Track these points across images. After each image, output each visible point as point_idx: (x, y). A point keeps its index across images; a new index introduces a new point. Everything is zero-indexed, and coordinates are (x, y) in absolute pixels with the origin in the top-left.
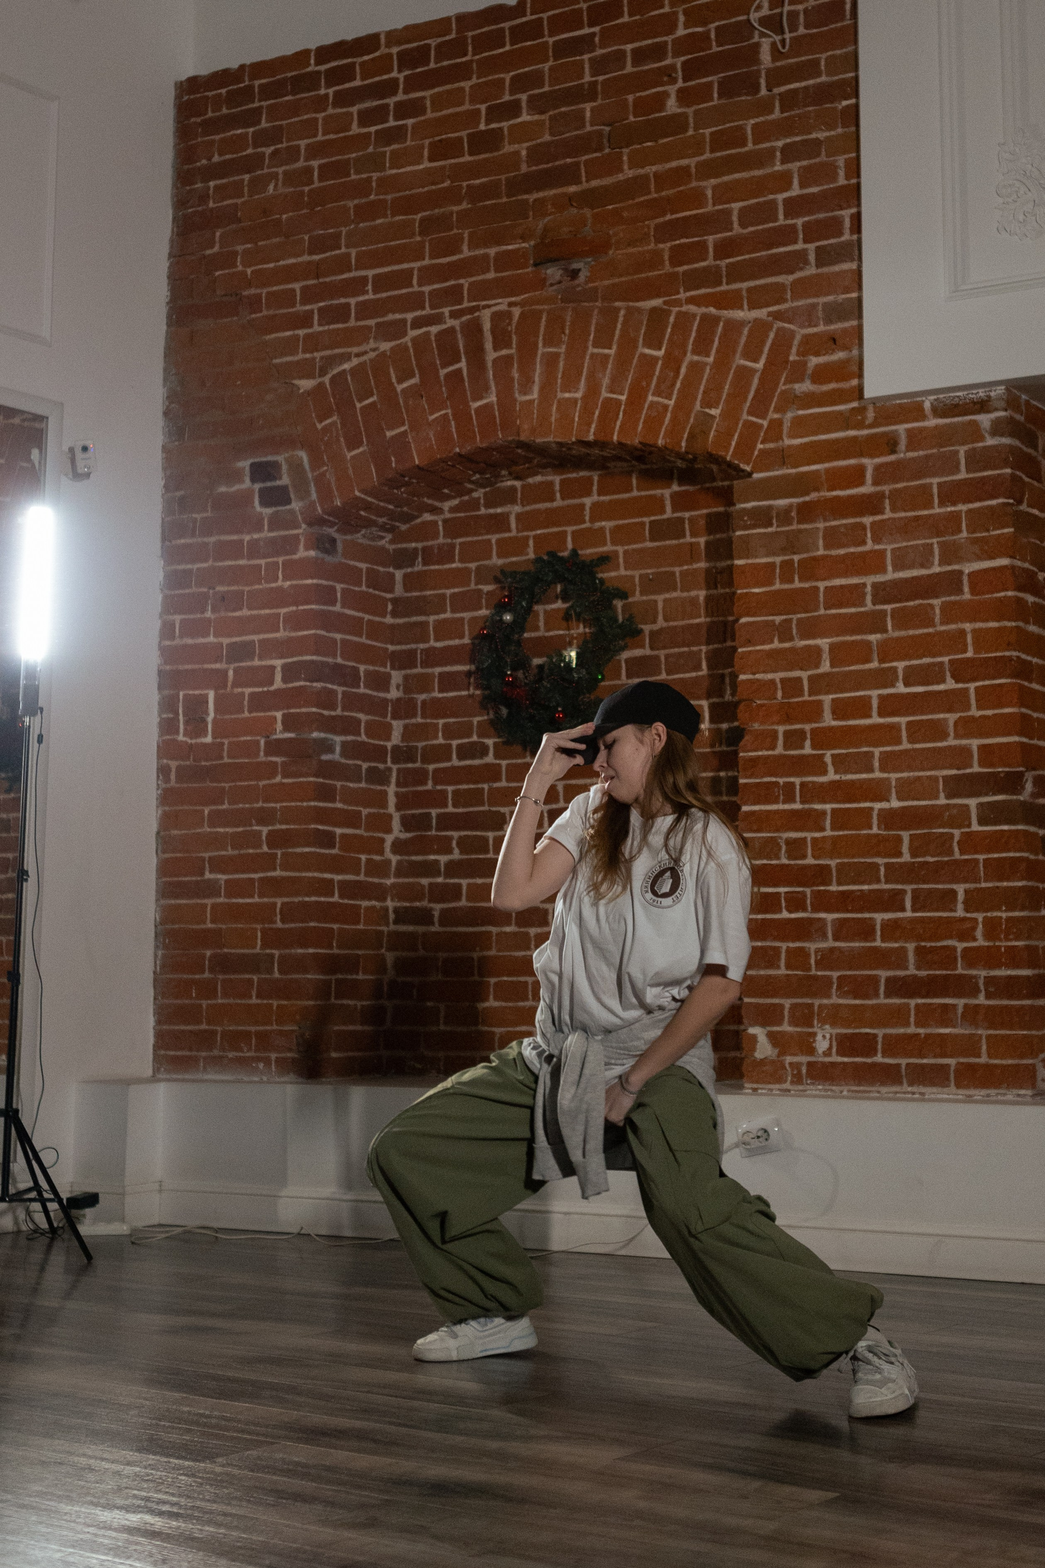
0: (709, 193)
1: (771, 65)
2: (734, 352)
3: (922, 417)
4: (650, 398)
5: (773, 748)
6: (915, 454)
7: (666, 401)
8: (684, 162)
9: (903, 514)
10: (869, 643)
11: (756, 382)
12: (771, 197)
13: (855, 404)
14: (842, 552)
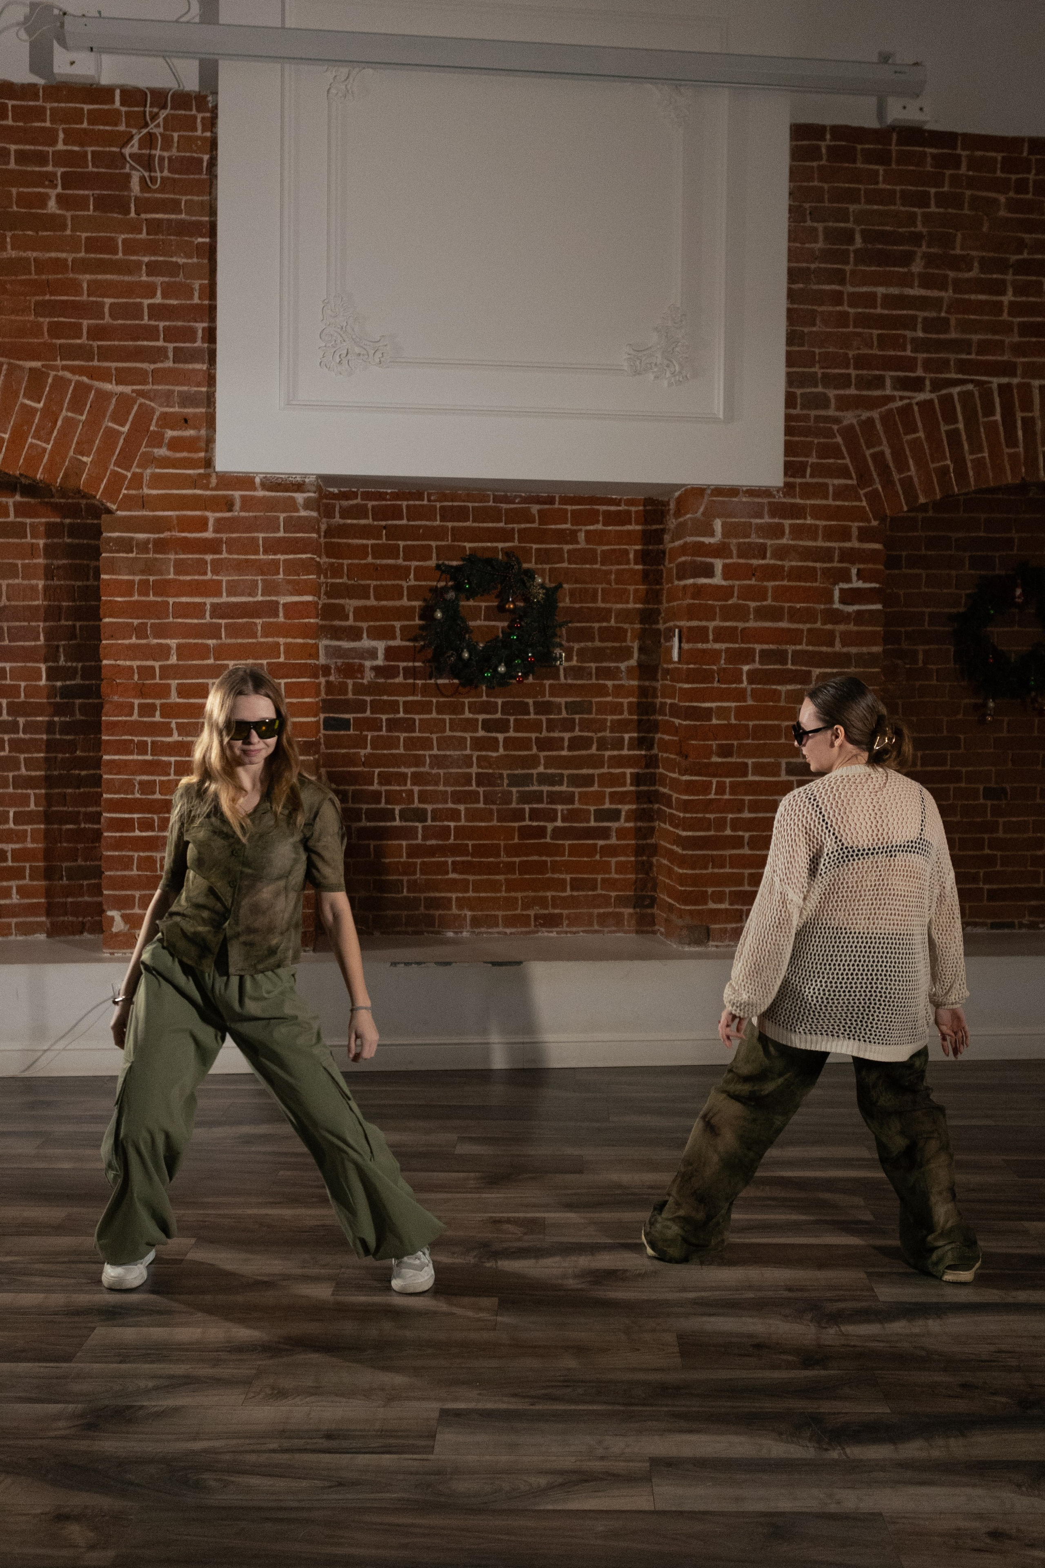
0: (85, 286)
1: (139, 194)
2: (104, 417)
3: (255, 489)
4: (30, 440)
5: (131, 715)
6: (246, 514)
7: (44, 445)
8: (64, 255)
9: (236, 556)
10: (208, 646)
11: (122, 441)
12: (138, 300)
13: (202, 471)
14: (188, 578)
